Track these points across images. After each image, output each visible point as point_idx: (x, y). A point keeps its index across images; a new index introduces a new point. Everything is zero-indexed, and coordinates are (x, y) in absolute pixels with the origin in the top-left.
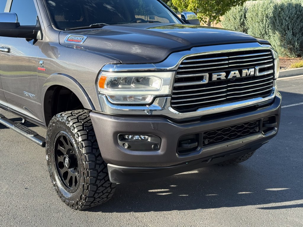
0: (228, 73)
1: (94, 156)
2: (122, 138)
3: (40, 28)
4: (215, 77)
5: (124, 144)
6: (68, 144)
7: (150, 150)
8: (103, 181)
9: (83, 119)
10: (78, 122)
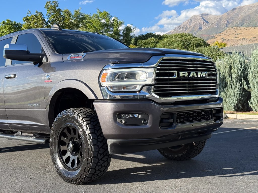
0: (189, 73)
1: (96, 136)
2: (120, 117)
3: (45, 55)
5: (121, 121)
6: (70, 134)
7: (141, 124)
8: (102, 156)
9: (85, 111)
10: (82, 112)
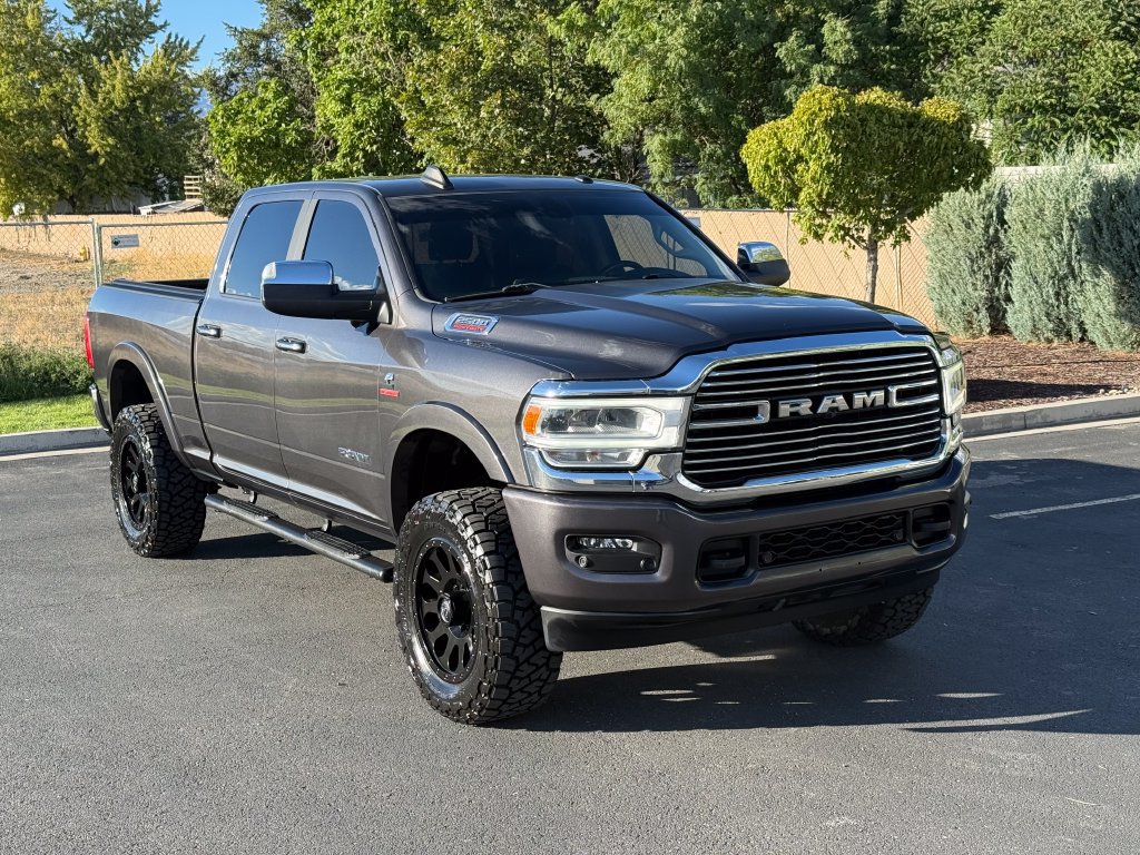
0: (817, 403)
1: (511, 591)
2: (575, 546)
3: (385, 297)
4: (785, 409)
5: (577, 559)
6: (448, 569)
7: (637, 571)
8: (530, 651)
9: (486, 507)
10: (475, 512)
